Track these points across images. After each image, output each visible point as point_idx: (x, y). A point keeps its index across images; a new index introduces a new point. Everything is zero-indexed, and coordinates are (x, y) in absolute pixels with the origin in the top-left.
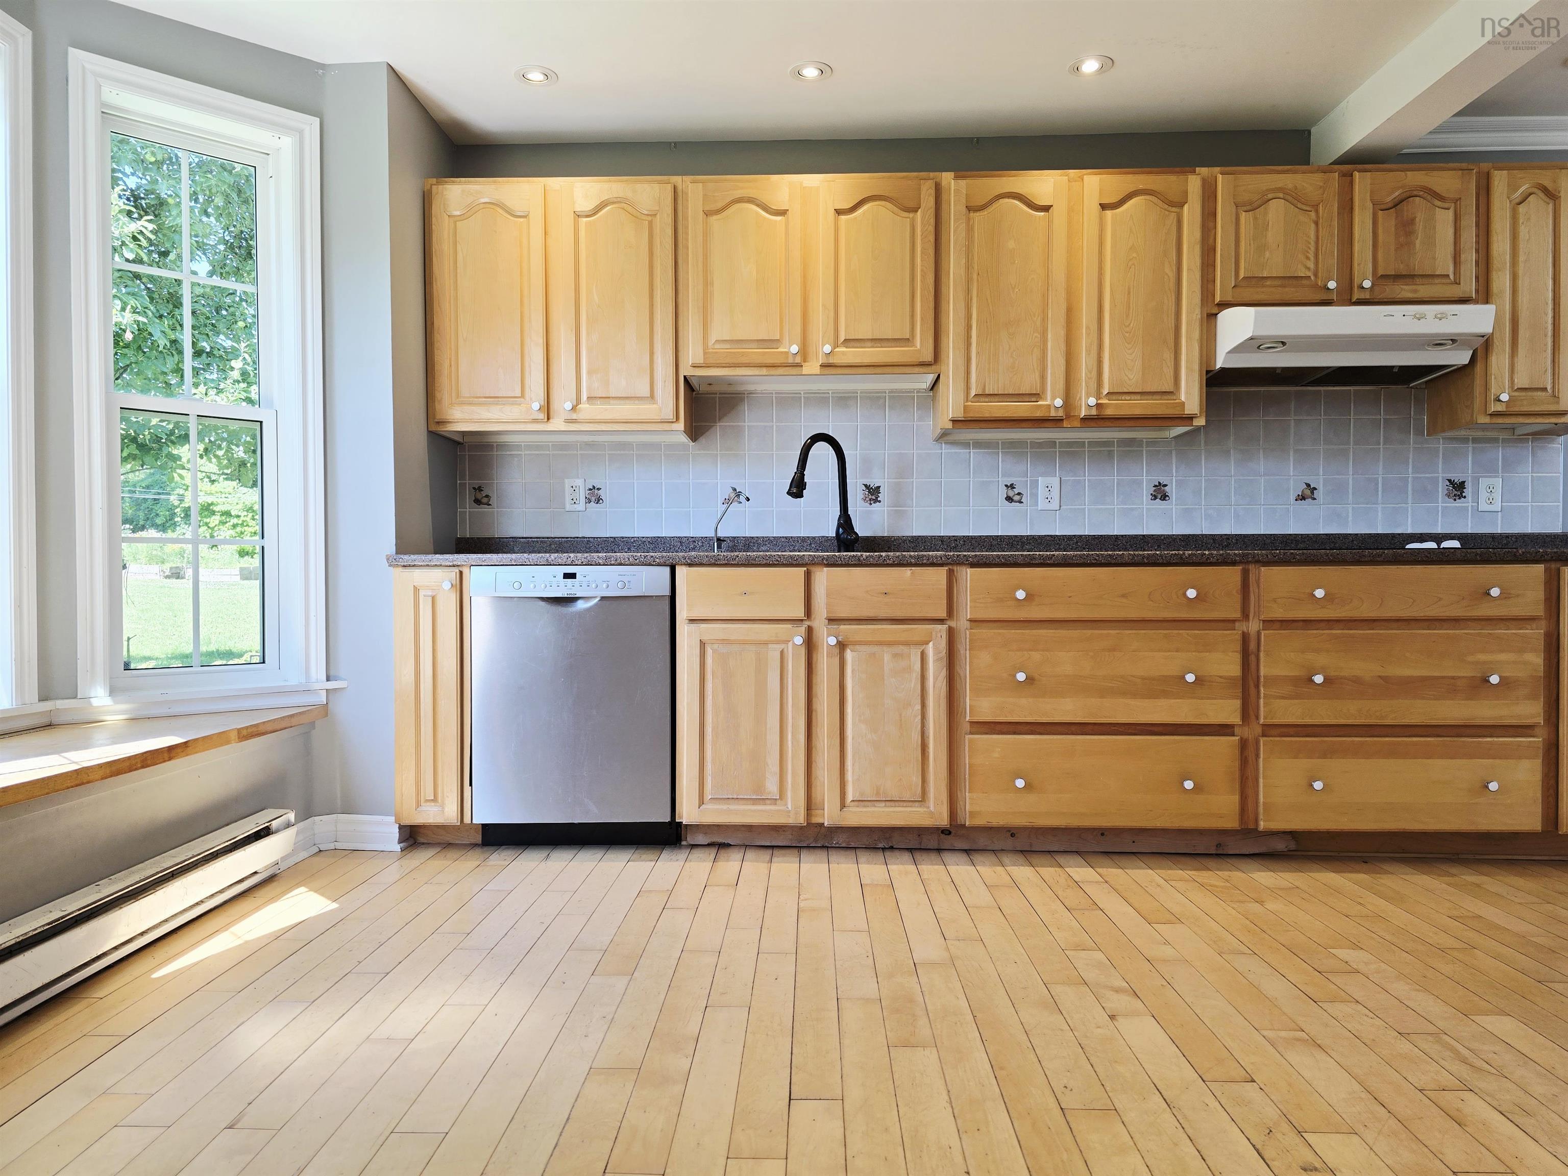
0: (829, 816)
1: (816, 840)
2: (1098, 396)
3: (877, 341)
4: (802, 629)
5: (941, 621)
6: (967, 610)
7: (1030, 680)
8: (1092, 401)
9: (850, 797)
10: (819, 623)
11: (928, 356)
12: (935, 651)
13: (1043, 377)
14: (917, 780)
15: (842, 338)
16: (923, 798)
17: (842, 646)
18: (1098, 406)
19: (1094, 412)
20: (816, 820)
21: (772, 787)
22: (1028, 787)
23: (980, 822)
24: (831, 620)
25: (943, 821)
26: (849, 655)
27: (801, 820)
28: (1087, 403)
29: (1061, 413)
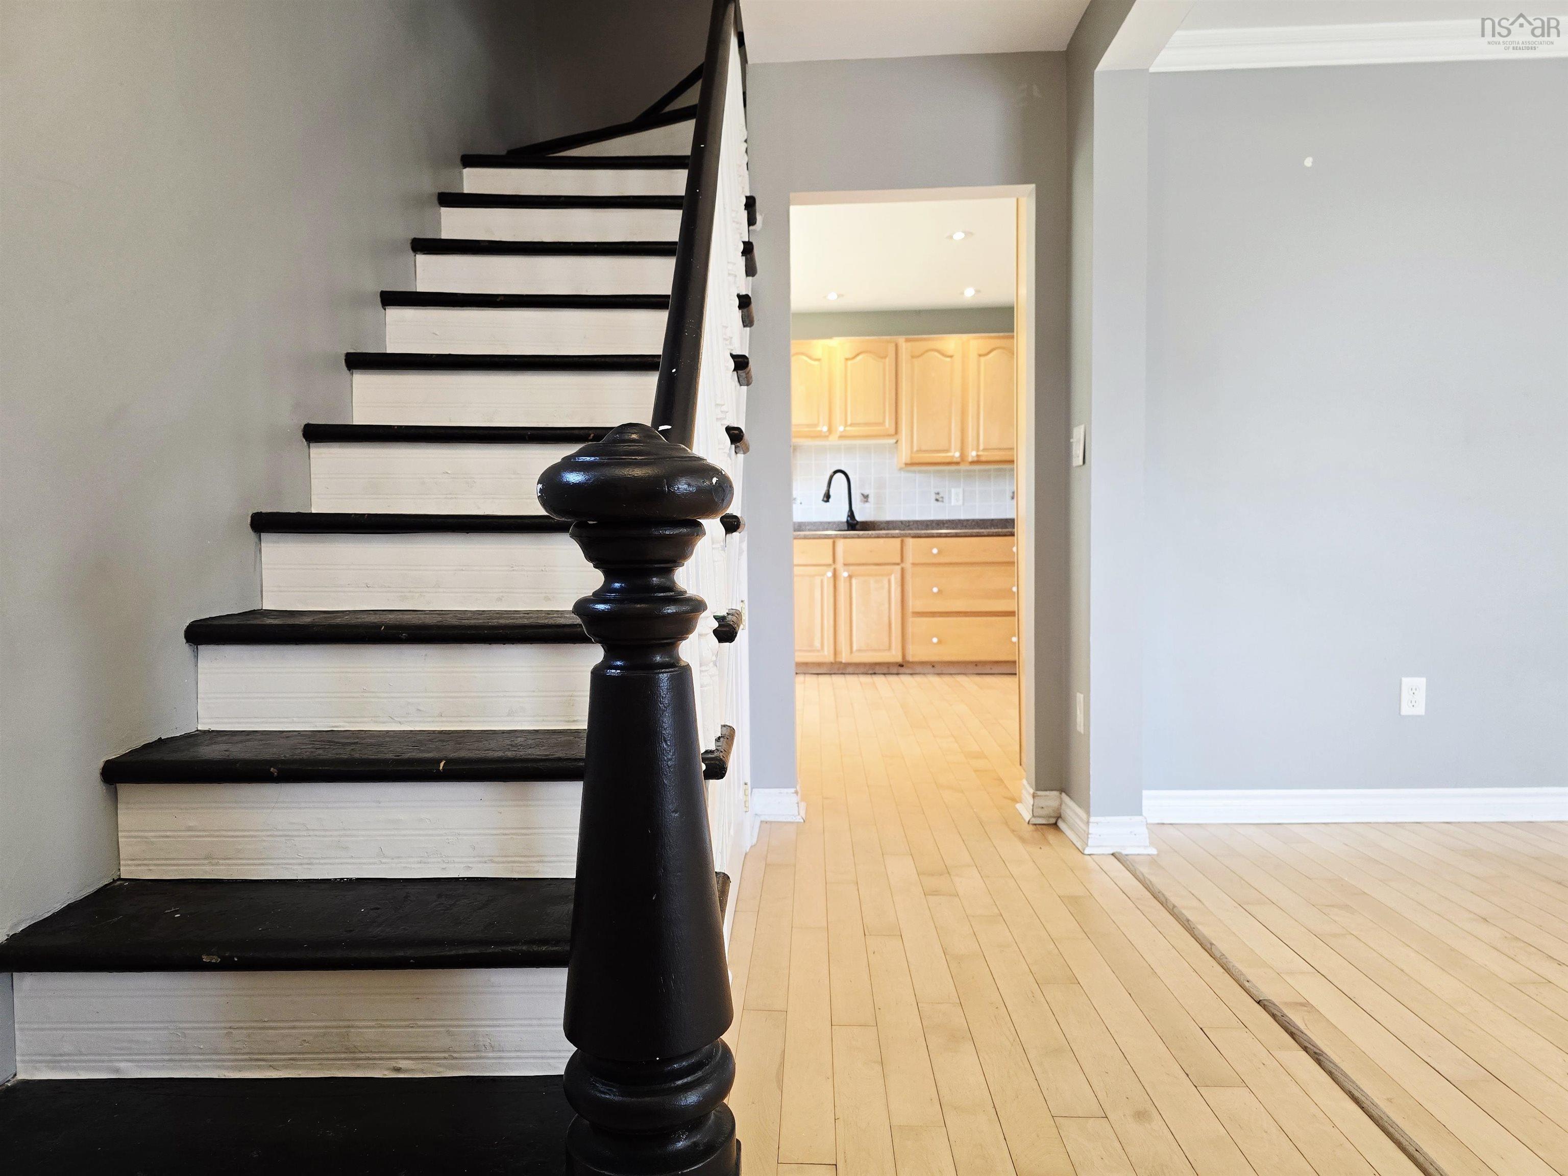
0: (844, 658)
1: (838, 670)
2: (978, 450)
3: (866, 424)
4: (832, 569)
5: (898, 564)
6: (910, 558)
7: (940, 592)
8: (974, 453)
9: (855, 648)
10: (839, 566)
11: (892, 431)
12: (895, 579)
13: (950, 441)
14: (886, 640)
15: (849, 422)
16: (890, 648)
17: (850, 577)
18: (978, 456)
19: (975, 459)
20: (838, 660)
21: (817, 644)
22: (940, 642)
23: (916, 659)
24: (845, 565)
25: (899, 659)
26: (854, 581)
27: (831, 659)
28: (972, 455)
29: (959, 460)
